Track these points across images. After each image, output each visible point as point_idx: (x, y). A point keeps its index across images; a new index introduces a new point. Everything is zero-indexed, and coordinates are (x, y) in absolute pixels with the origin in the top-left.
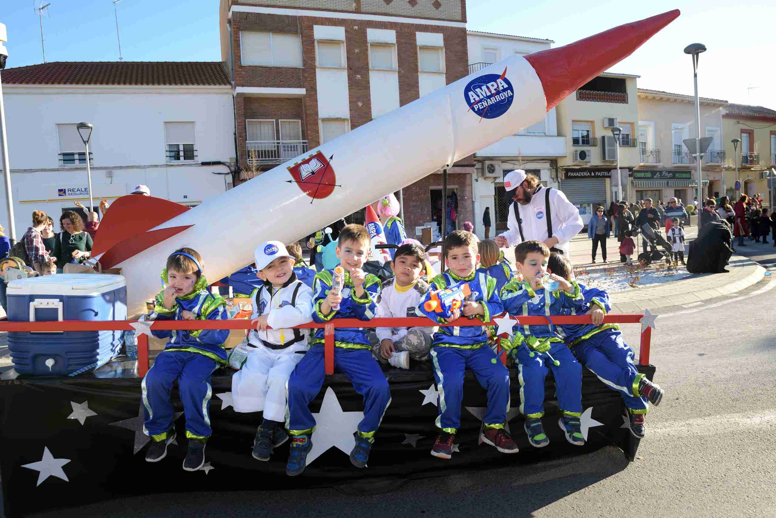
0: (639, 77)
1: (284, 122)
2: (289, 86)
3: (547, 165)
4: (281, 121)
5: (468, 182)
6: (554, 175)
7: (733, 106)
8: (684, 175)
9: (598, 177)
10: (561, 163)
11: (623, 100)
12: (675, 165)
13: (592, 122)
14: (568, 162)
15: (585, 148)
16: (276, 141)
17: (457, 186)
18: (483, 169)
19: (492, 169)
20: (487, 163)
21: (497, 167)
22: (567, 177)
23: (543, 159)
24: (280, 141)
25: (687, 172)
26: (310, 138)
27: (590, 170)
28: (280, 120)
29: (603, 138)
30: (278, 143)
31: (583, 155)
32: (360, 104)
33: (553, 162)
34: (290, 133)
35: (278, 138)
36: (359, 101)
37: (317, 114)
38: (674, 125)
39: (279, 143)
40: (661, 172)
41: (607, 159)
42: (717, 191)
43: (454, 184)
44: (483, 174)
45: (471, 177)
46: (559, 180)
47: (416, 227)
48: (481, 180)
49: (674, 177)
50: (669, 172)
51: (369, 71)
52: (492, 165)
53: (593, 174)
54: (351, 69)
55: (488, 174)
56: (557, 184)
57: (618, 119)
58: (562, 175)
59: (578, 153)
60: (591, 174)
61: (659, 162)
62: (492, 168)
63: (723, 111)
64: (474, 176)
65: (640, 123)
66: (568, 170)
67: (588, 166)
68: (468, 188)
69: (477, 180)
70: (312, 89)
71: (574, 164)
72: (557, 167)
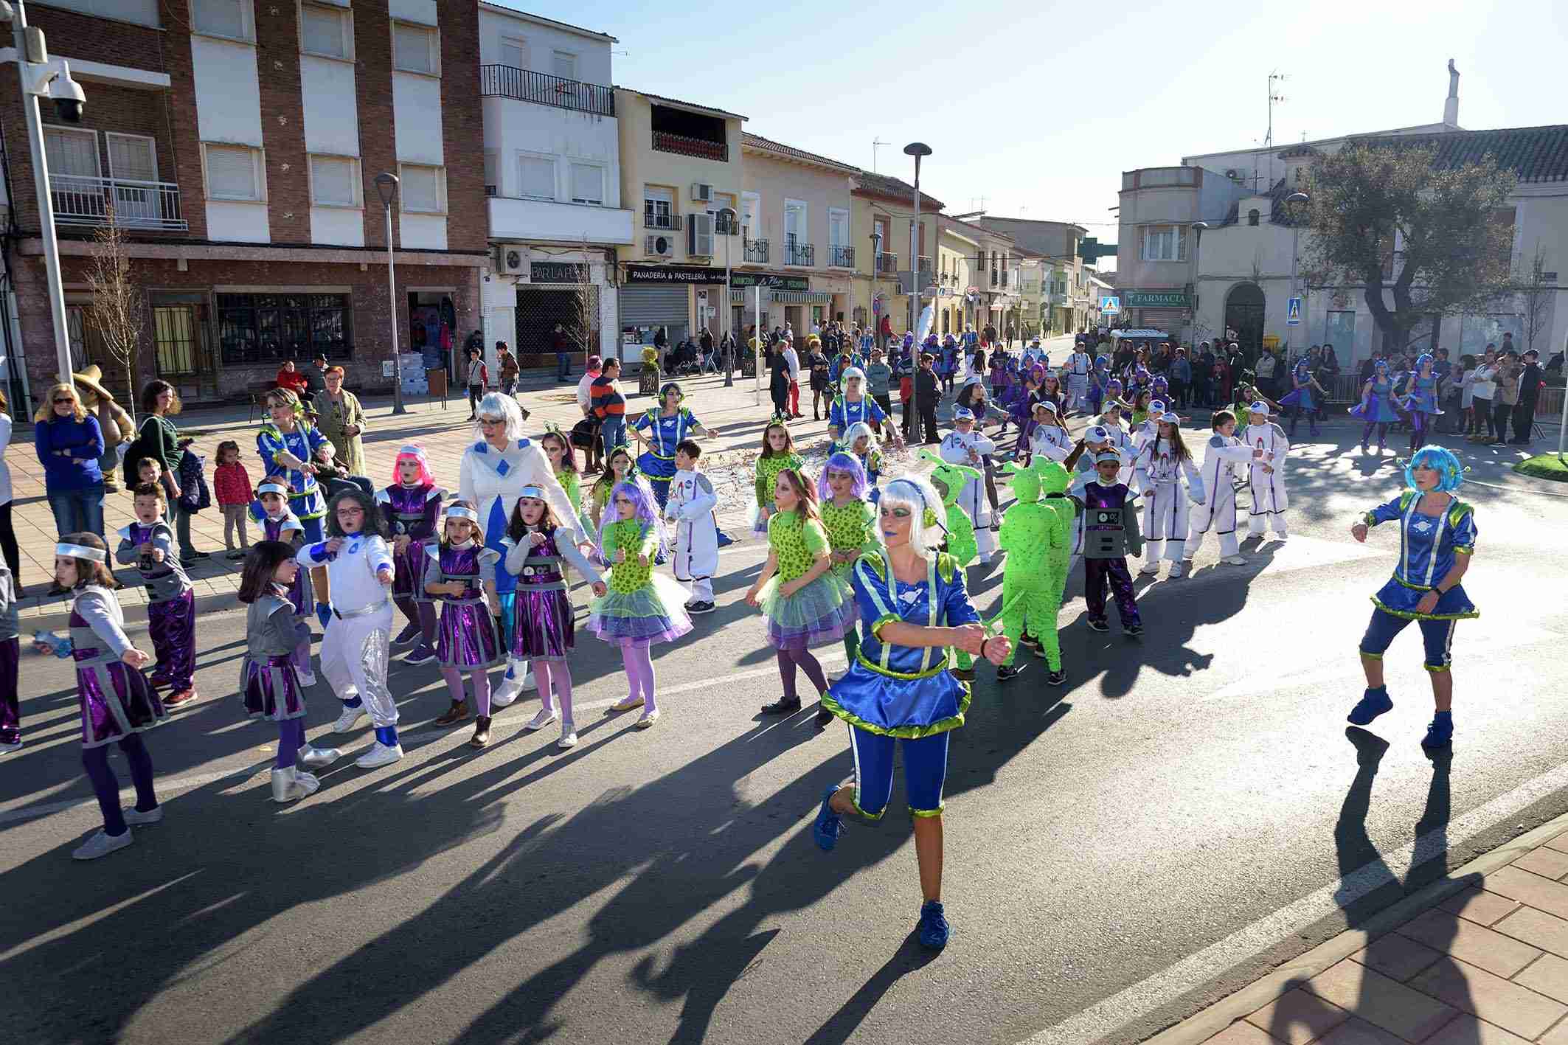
0: (746, 119)
1: (117, 137)
2: (132, 65)
3: (601, 257)
4: (110, 136)
5: (473, 281)
6: (611, 276)
7: (867, 176)
8: (799, 284)
9: (678, 281)
10: (623, 256)
11: (719, 153)
12: (787, 267)
13: (674, 189)
14: (637, 255)
15: (665, 233)
16: (101, 179)
17: (453, 289)
18: (498, 258)
19: (514, 262)
20: (507, 249)
21: (522, 257)
22: (631, 279)
23: (595, 247)
24: (112, 179)
25: (802, 279)
26: (182, 179)
27: (667, 270)
28: (107, 133)
29: (692, 217)
30: (105, 183)
31: (662, 245)
32: (283, 121)
33: (610, 252)
34: (130, 164)
35: (106, 174)
36: (280, 114)
37: (195, 130)
38: (787, 201)
39: (109, 183)
40: (767, 277)
41: (697, 253)
42: (841, 311)
43: (450, 285)
44: (499, 268)
45: (479, 272)
46: (619, 282)
47: (384, 362)
48: (494, 277)
49: (785, 287)
50: (779, 278)
51: (301, 57)
52: (515, 254)
53: (670, 277)
54: (262, 46)
55: (508, 270)
56: (615, 290)
57: (715, 187)
58: (623, 275)
59: (655, 241)
60: (667, 276)
61: (767, 261)
62: (515, 259)
63: (853, 184)
64: (484, 272)
65: (744, 194)
66: (632, 268)
67: (667, 263)
68: (473, 293)
69: (488, 279)
70: (184, 78)
71: (645, 258)
72: (615, 261)
